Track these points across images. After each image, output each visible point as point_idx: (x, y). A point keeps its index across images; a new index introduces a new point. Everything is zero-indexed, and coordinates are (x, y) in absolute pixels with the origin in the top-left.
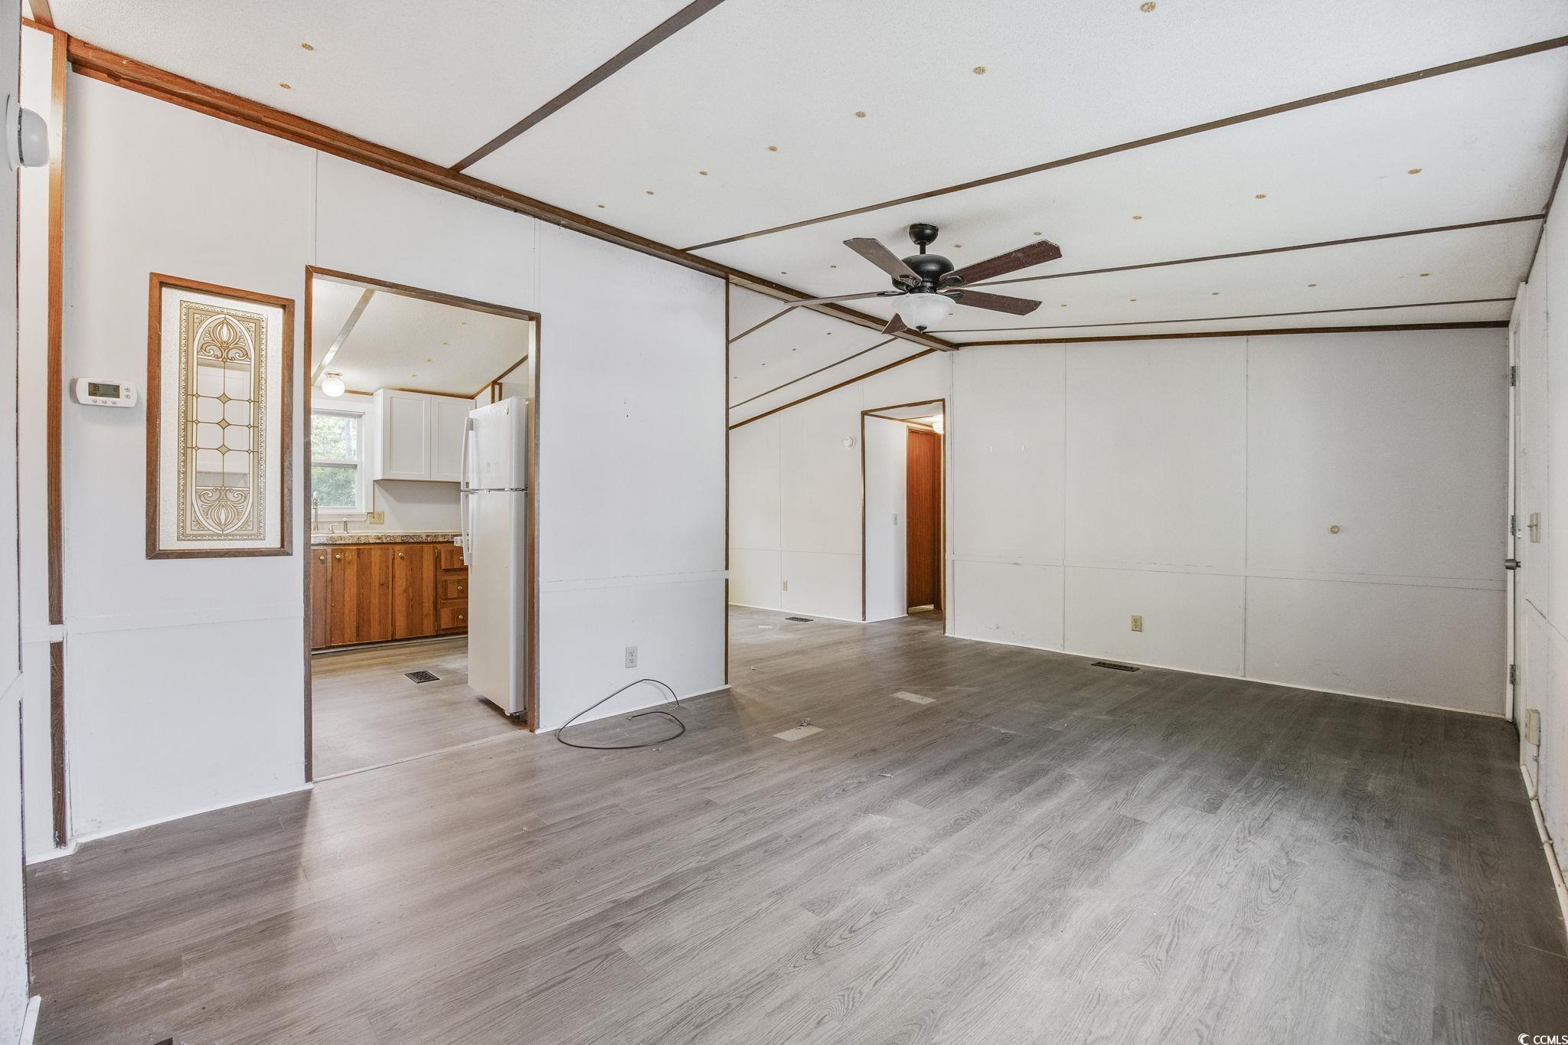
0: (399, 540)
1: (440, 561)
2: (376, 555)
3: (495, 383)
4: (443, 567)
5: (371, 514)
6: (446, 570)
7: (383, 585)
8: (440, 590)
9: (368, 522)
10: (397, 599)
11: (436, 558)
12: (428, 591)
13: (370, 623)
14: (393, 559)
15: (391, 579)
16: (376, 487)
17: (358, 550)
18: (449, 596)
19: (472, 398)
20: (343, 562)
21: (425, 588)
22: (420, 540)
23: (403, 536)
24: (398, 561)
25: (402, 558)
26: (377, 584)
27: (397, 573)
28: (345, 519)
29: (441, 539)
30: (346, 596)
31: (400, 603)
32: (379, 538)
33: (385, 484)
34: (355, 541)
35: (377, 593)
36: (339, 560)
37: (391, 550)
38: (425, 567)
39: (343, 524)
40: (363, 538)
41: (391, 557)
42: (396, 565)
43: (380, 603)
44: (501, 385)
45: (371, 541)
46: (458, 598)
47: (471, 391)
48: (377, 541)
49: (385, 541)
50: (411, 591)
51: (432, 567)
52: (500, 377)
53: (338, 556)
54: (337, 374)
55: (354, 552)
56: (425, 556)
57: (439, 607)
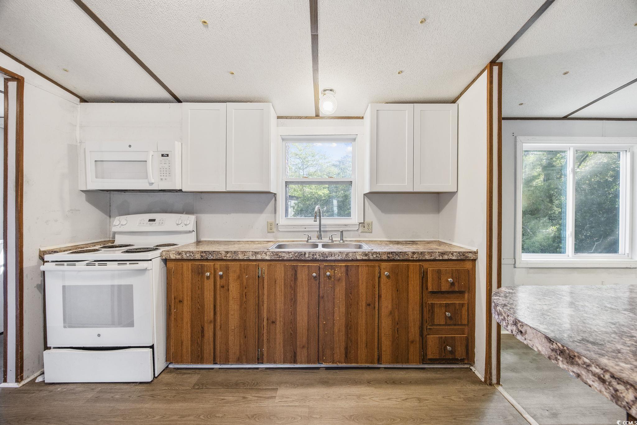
0: (385, 257)
1: (427, 281)
2: (363, 272)
3: (493, 63)
4: (430, 289)
5: (362, 224)
6: (433, 292)
7: (369, 305)
8: (426, 315)
9: (360, 231)
10: (383, 321)
11: (423, 278)
12: (414, 314)
13: (357, 343)
14: (380, 277)
15: (377, 299)
16: (366, 200)
17: (347, 267)
18: (436, 322)
19: (454, 102)
20: (333, 279)
21: (410, 312)
22: (406, 257)
23: (389, 253)
24: (384, 279)
25: (388, 277)
26: (364, 305)
27: (383, 292)
28: (341, 229)
29: (427, 257)
30: (336, 315)
31: (386, 324)
32: (366, 255)
33: (371, 196)
34: (344, 257)
35: (364, 314)
36: (329, 277)
37: (377, 268)
38: (411, 288)
39: (340, 233)
40: (351, 255)
41: (377, 275)
42: (382, 285)
43: (367, 324)
44: (500, 65)
45: (359, 258)
46: (446, 325)
47: (452, 93)
48: (365, 258)
49: (371, 258)
50: (396, 314)
51: (418, 288)
52: (499, 56)
53: (328, 273)
54: (331, 90)
55: (343, 269)
56: (411, 275)
57: (425, 333)
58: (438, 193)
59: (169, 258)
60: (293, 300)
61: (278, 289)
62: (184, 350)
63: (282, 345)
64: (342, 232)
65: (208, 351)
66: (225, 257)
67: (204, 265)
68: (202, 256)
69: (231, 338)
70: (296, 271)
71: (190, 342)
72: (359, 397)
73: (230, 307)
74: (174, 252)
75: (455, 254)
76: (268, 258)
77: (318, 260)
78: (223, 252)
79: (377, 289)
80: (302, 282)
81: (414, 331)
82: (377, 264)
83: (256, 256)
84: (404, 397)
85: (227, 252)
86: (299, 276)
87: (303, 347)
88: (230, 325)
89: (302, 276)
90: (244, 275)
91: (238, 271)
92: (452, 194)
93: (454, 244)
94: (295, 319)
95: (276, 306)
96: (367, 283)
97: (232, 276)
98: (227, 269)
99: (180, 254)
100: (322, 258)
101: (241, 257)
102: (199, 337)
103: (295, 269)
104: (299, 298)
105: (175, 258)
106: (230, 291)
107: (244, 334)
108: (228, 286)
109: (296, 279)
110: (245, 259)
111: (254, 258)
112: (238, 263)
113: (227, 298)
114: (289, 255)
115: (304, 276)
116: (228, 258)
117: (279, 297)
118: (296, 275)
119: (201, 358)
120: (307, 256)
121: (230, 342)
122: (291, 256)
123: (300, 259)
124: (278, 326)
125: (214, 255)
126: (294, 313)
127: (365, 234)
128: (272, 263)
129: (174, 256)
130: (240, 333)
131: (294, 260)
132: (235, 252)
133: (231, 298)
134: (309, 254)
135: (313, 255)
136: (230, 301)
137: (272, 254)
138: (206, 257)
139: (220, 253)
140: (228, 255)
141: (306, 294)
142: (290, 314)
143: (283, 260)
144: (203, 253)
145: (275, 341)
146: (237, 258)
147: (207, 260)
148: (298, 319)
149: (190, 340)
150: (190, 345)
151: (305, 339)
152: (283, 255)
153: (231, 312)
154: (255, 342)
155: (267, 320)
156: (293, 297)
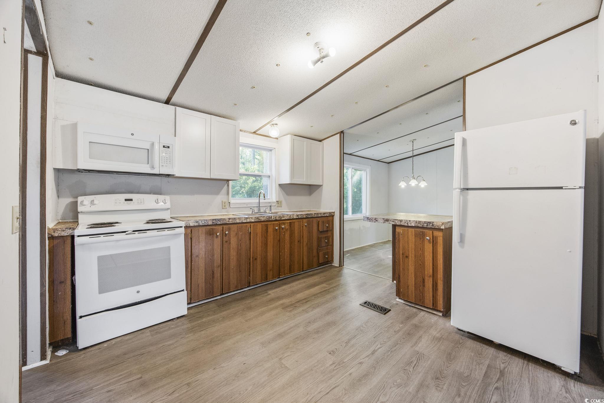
0: (305, 216)
1: (319, 227)
2: (296, 225)
3: (342, 132)
4: (320, 230)
5: (278, 201)
6: (321, 232)
7: (299, 241)
8: (319, 243)
11: (318, 225)
12: (315, 244)
14: (303, 227)
15: (302, 238)
16: (279, 188)
18: (322, 245)
19: (321, 141)
21: (314, 242)
22: (312, 216)
23: (306, 214)
25: (306, 226)
26: (297, 241)
27: (304, 234)
29: (319, 215)
30: (286, 249)
31: (305, 250)
34: (289, 217)
35: (297, 246)
36: (283, 229)
37: (302, 222)
38: (314, 230)
40: (292, 216)
42: (304, 230)
43: (298, 252)
45: (295, 218)
46: (325, 246)
49: (300, 217)
50: (309, 244)
51: (316, 231)
53: (282, 227)
54: (276, 124)
55: (289, 224)
56: (314, 224)
57: (318, 252)
58: (310, 185)
59: (188, 226)
60: (266, 244)
61: (258, 239)
62: (200, 291)
63: (260, 272)
64: (271, 206)
65: (217, 287)
66: (228, 222)
67: (214, 228)
68: (213, 222)
69: (231, 274)
70: (267, 227)
71: (204, 284)
72: (304, 282)
73: (231, 254)
74: (193, 221)
75: (328, 213)
76: (253, 221)
77: (278, 220)
78: (227, 219)
79: (302, 233)
80: (270, 233)
81: (315, 251)
82: (301, 220)
83: (246, 220)
84: (319, 277)
85: (229, 219)
86: (269, 230)
87: (271, 270)
88: (231, 266)
89: (270, 230)
90: (240, 232)
91: (236, 230)
92: (319, 186)
93: (321, 210)
94: (267, 255)
95: (257, 249)
96: (298, 230)
97: (233, 234)
98: (229, 230)
99: (197, 222)
100: (279, 219)
101: (238, 221)
102: (210, 279)
103: (267, 226)
104: (269, 243)
105: (193, 225)
106: (231, 244)
107: (240, 269)
108: (230, 240)
109: (267, 232)
110: (241, 222)
111: (246, 221)
112: (236, 225)
113: (229, 249)
114: (264, 218)
115: (271, 230)
116: (230, 223)
117: (258, 243)
118: (267, 229)
119: (212, 293)
120: (272, 218)
121: (231, 277)
122: (265, 219)
123: (269, 220)
124: (258, 261)
125: (221, 221)
126: (266, 252)
127: (278, 207)
128: (255, 224)
129: (193, 224)
130: (237, 269)
131: (267, 221)
132: (234, 218)
133: (231, 249)
134: (274, 217)
135: (275, 217)
136: (231, 250)
137: (255, 218)
138: (216, 223)
139: (225, 220)
140: (230, 221)
141: (272, 240)
142: (264, 252)
143: (261, 222)
144: (213, 220)
145: (257, 270)
146: (236, 222)
147: (217, 225)
148: (268, 254)
149: (204, 282)
150: (204, 285)
151: (271, 266)
152: (261, 218)
153: (232, 258)
154: (246, 273)
155: (252, 258)
156: (266, 242)
